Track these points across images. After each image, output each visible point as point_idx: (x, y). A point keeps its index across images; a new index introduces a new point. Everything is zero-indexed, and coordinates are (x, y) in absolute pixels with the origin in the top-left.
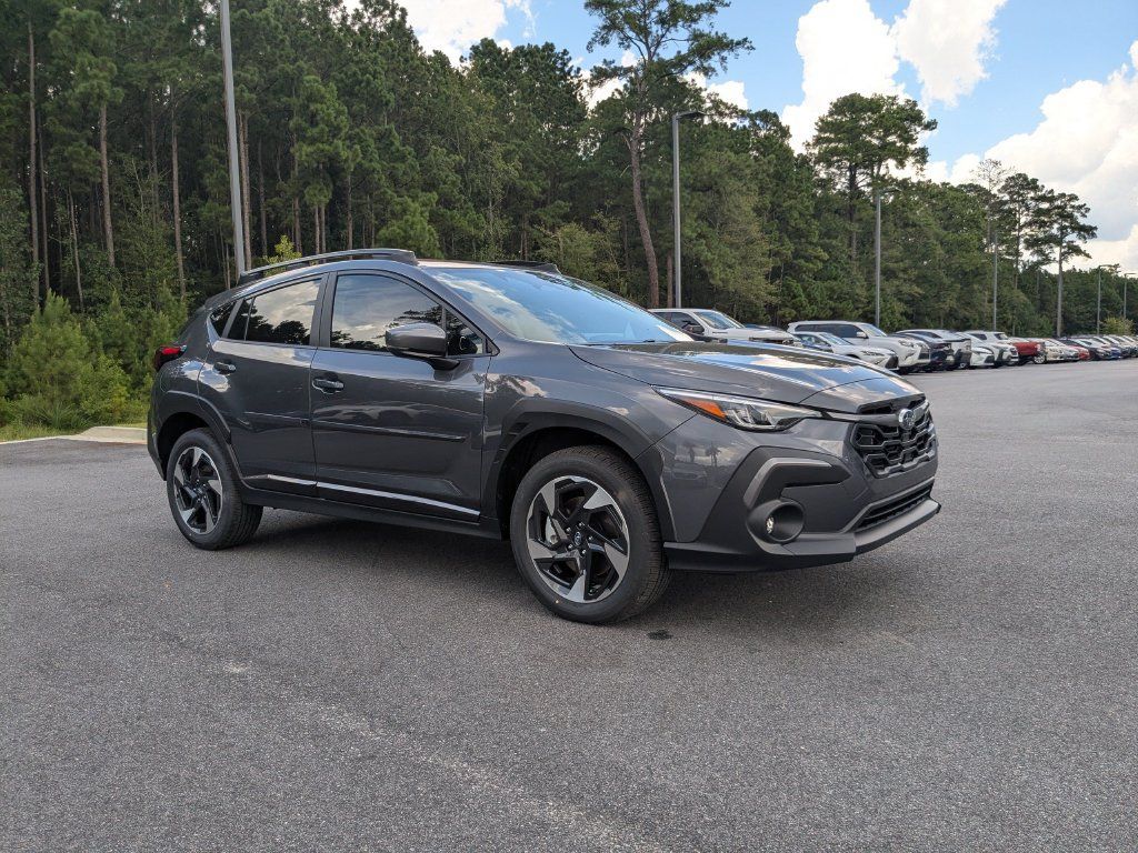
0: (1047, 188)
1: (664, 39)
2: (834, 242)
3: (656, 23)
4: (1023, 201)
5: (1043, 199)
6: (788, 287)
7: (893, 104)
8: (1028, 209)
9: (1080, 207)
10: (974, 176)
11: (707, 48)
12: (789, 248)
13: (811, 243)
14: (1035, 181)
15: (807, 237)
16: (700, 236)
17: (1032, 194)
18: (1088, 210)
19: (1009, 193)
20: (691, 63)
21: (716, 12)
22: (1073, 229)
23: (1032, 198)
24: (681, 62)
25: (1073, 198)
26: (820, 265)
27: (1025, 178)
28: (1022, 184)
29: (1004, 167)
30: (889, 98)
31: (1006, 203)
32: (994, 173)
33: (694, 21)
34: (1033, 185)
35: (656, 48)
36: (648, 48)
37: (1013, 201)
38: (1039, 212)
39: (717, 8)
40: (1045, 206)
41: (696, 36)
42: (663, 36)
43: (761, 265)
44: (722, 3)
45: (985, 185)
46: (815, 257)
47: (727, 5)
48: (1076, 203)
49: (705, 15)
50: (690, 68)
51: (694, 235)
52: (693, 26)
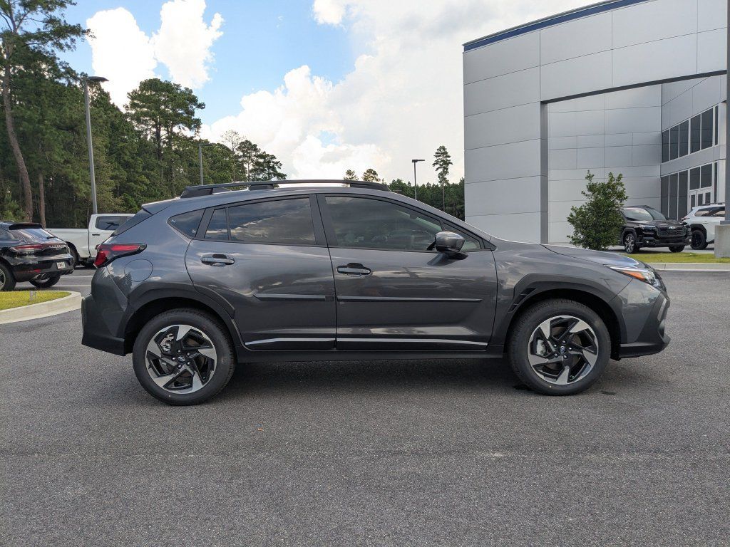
0: (262, 151)
1: (25, 18)
2: (152, 173)
3: (20, 5)
4: (250, 157)
5: (261, 156)
6: (126, 200)
7: (177, 89)
8: (252, 161)
9: (277, 163)
10: (224, 139)
11: (63, 32)
12: (124, 174)
13: (137, 172)
14: (255, 146)
15: (134, 168)
16: (66, 162)
17: (254, 153)
18: (281, 165)
19: (242, 151)
20: (51, 39)
21: (66, 7)
22: (275, 175)
23: (255, 156)
24: (41, 37)
25: (273, 157)
26: (145, 187)
27: (250, 144)
28: (248, 147)
29: (240, 136)
30: (175, 85)
31: (240, 157)
32: (235, 138)
33: (50, 9)
34: (254, 148)
35: (20, 23)
36: (13, 22)
37: (244, 156)
38: (258, 163)
39: (67, 5)
40: (262, 160)
41: (52, 21)
42: (25, 15)
43: (107, 184)
44: (70, 2)
45: (229, 146)
46: (141, 182)
47: (74, 4)
48: (275, 160)
49: (58, 8)
50: (50, 43)
51: (62, 160)
52: (50, 13)
